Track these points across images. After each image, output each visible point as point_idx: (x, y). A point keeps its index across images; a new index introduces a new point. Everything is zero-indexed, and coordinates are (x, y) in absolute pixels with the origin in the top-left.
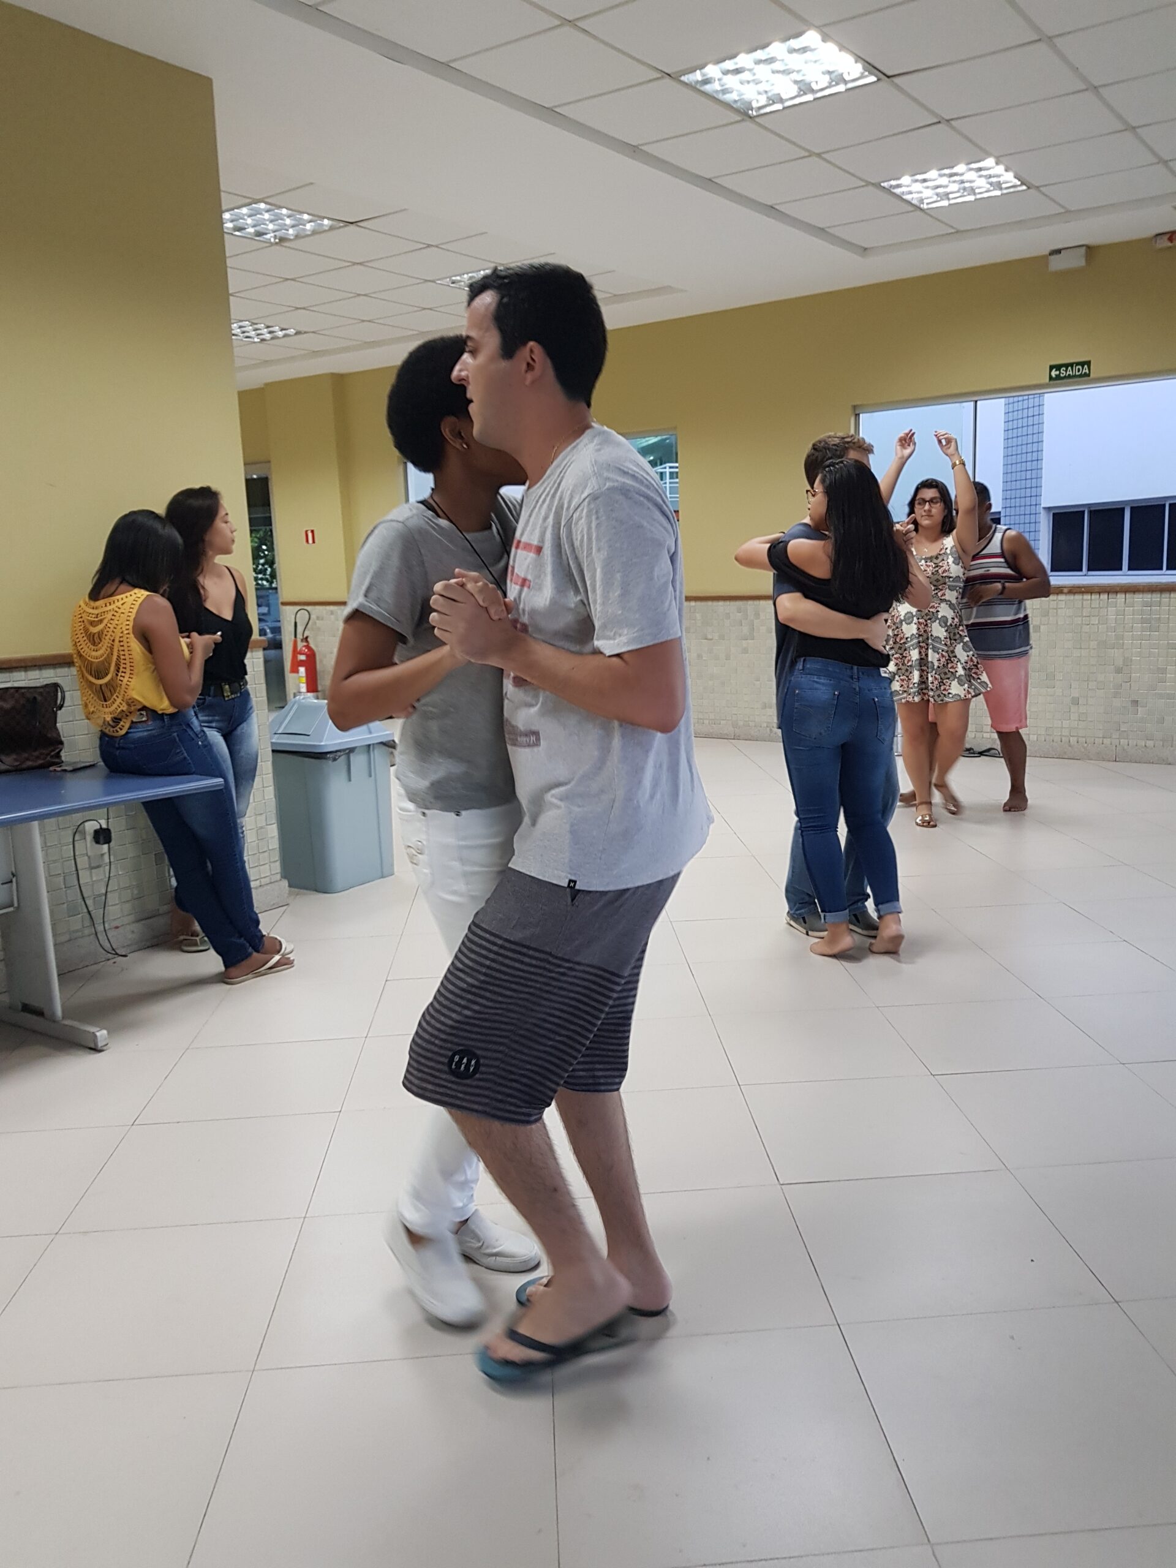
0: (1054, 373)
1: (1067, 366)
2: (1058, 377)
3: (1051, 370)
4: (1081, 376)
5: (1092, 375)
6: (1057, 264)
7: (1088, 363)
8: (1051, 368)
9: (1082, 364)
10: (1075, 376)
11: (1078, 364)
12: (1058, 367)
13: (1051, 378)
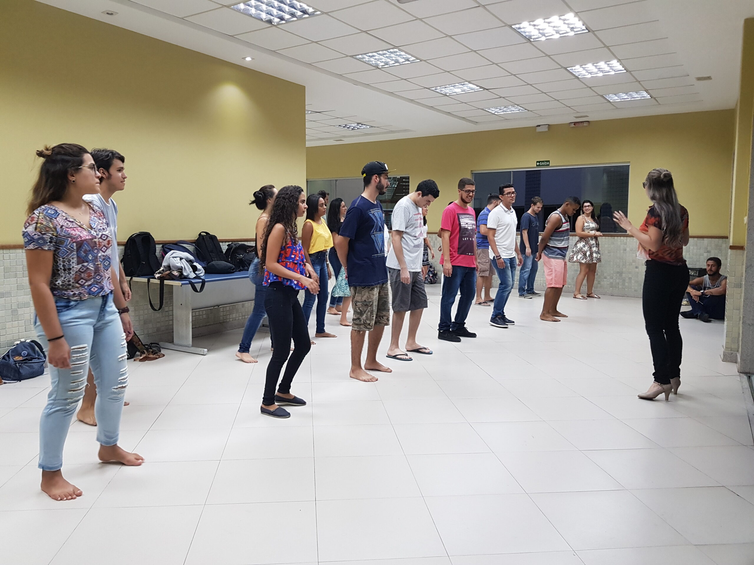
0: (538, 164)
1: (542, 162)
2: (539, 165)
3: (537, 163)
4: (547, 165)
5: (550, 165)
6: (539, 129)
7: (549, 161)
8: (537, 162)
9: (547, 161)
10: (545, 165)
11: (545, 161)
12: (539, 162)
13: (537, 165)
